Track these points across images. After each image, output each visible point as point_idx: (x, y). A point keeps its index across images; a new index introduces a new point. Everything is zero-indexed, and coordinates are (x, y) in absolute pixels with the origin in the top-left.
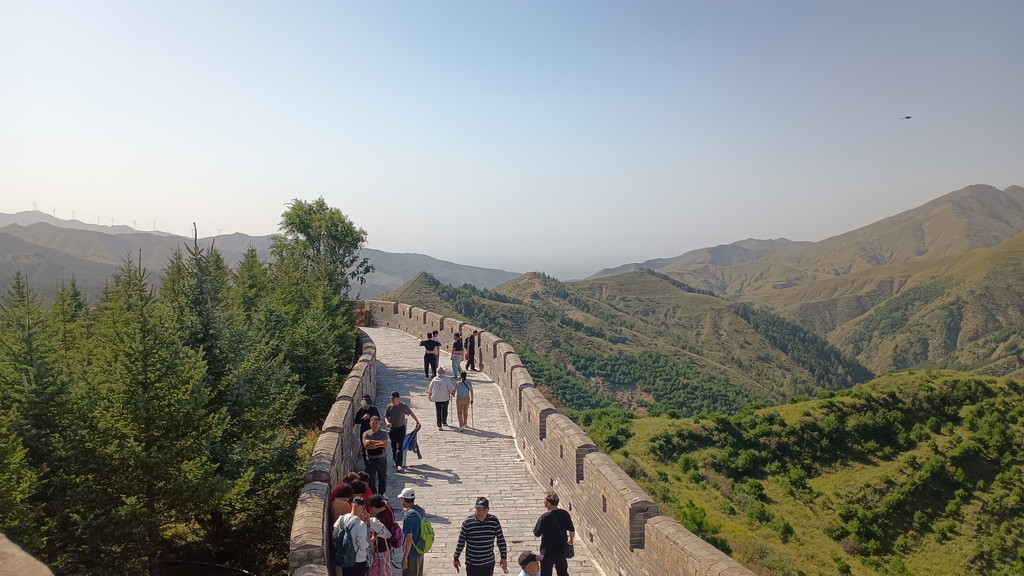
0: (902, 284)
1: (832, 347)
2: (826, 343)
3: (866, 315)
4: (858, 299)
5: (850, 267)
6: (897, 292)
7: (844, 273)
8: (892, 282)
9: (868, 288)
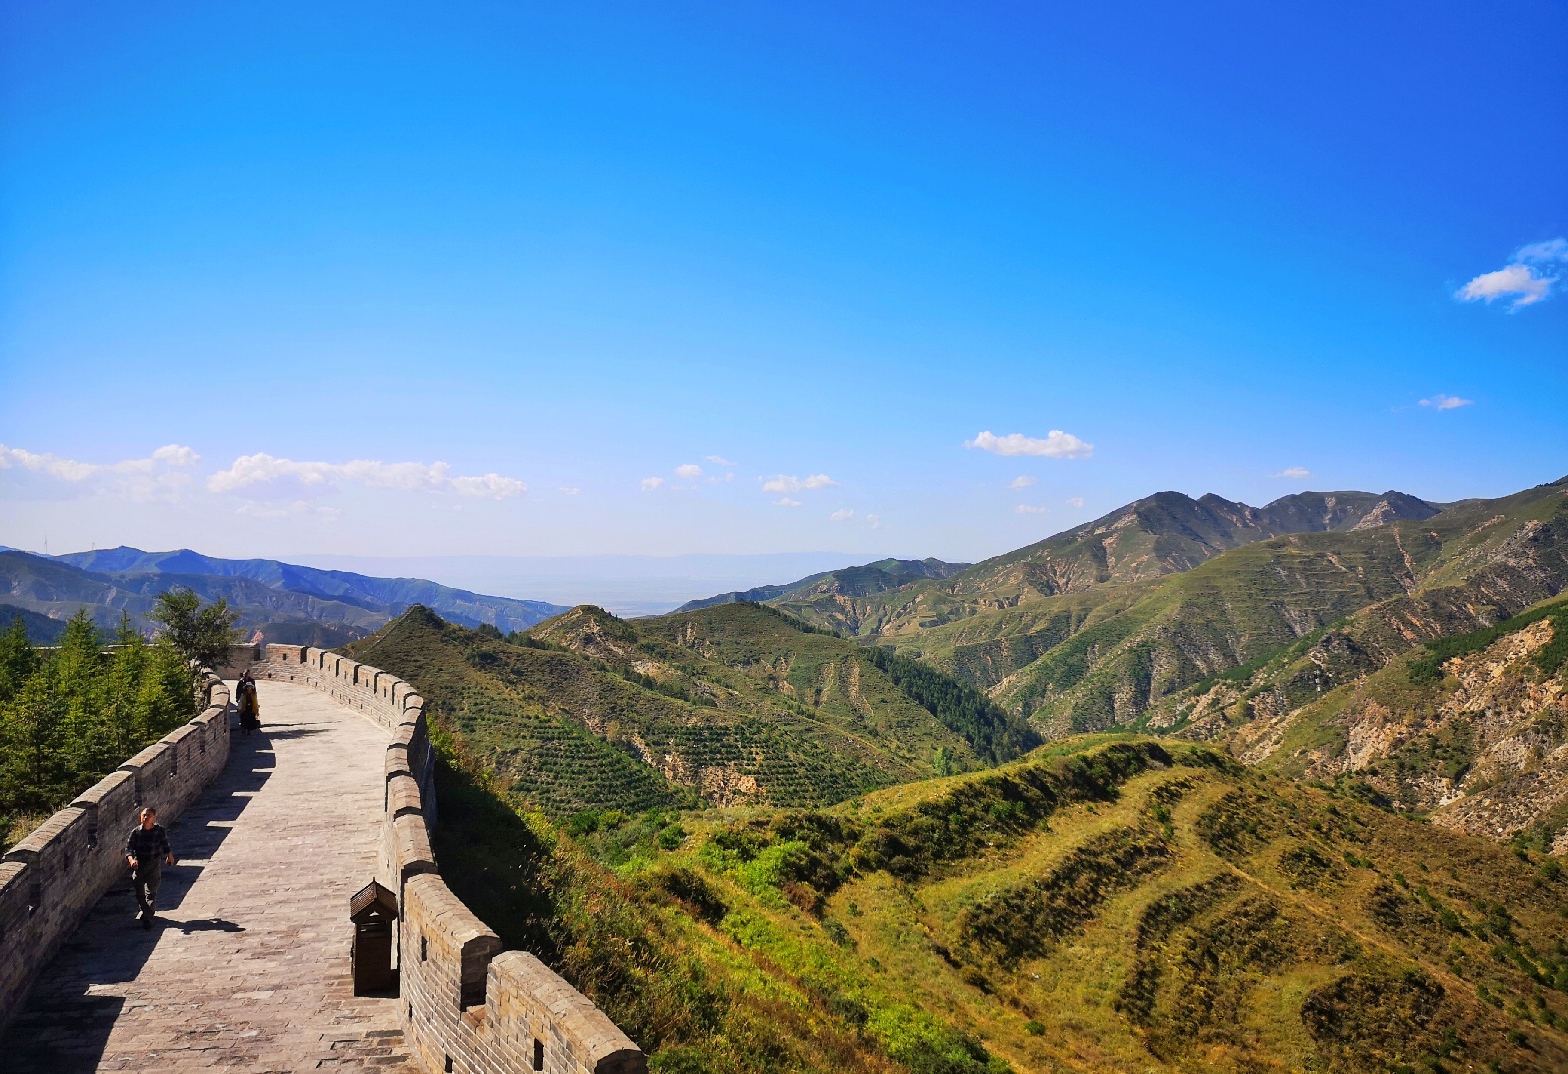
0: (1081, 620)
1: (995, 708)
2: (988, 702)
3: (1039, 662)
4: (1028, 640)
5: (1018, 596)
6: (1075, 631)
7: (1011, 605)
8: (1068, 618)
9: (1041, 625)
